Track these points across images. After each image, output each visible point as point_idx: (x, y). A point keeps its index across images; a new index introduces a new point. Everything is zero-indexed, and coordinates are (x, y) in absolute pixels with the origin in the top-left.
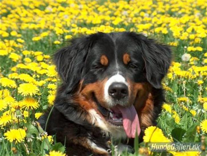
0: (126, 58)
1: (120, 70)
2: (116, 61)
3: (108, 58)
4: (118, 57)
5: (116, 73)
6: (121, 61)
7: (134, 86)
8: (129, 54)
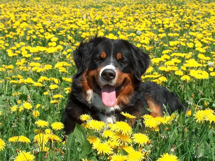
0: (119, 56)
1: (113, 62)
2: (112, 56)
3: (106, 54)
4: (114, 54)
5: (110, 64)
6: (115, 56)
7: (121, 74)
8: (122, 53)
